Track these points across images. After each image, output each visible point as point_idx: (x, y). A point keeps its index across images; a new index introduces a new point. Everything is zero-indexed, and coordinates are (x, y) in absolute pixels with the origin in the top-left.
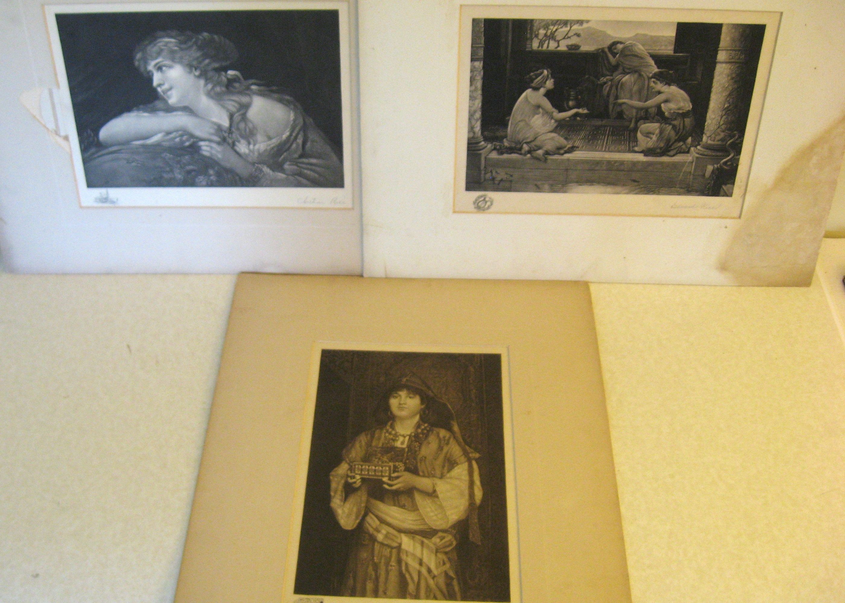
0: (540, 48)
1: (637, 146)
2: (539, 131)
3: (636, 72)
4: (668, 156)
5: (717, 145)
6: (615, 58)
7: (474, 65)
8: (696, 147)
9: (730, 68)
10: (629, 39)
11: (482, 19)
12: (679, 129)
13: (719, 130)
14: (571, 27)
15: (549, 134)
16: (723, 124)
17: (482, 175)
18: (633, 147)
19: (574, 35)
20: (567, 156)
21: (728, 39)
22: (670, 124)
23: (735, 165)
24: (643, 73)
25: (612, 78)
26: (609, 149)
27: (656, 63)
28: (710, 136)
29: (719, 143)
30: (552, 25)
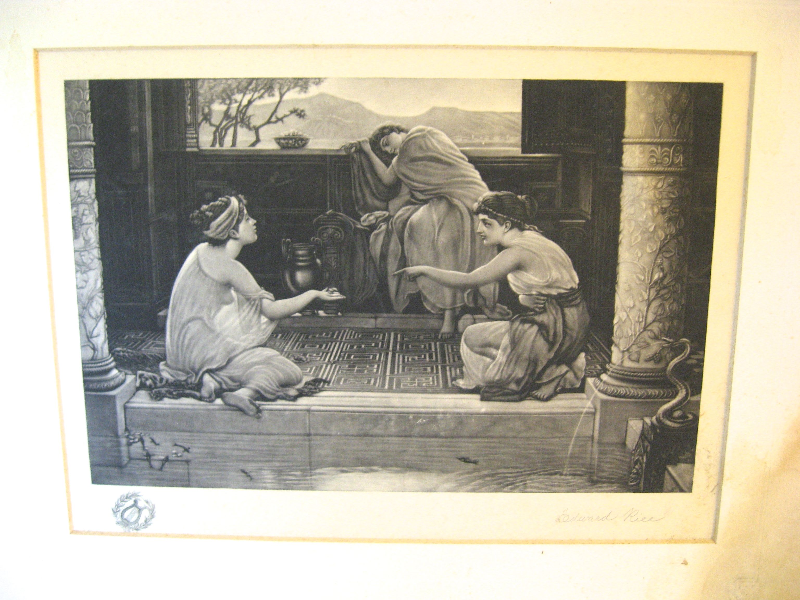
0: (217, 147)
1: (462, 376)
2: (236, 342)
3: (440, 197)
4: (538, 399)
5: (645, 371)
6: (391, 166)
7: (77, 189)
8: (598, 376)
9: (655, 187)
10: (416, 120)
11: (85, 81)
12: (555, 335)
13: (646, 335)
14: (282, 96)
15: (260, 350)
16: (654, 321)
17: (124, 449)
18: (454, 379)
19: (292, 112)
20: (304, 402)
21: (642, 117)
22: (533, 322)
23: (691, 417)
24: (456, 202)
25: (387, 214)
26: (398, 385)
27: (484, 178)
28: (628, 350)
29: (650, 365)
30: (239, 91)
